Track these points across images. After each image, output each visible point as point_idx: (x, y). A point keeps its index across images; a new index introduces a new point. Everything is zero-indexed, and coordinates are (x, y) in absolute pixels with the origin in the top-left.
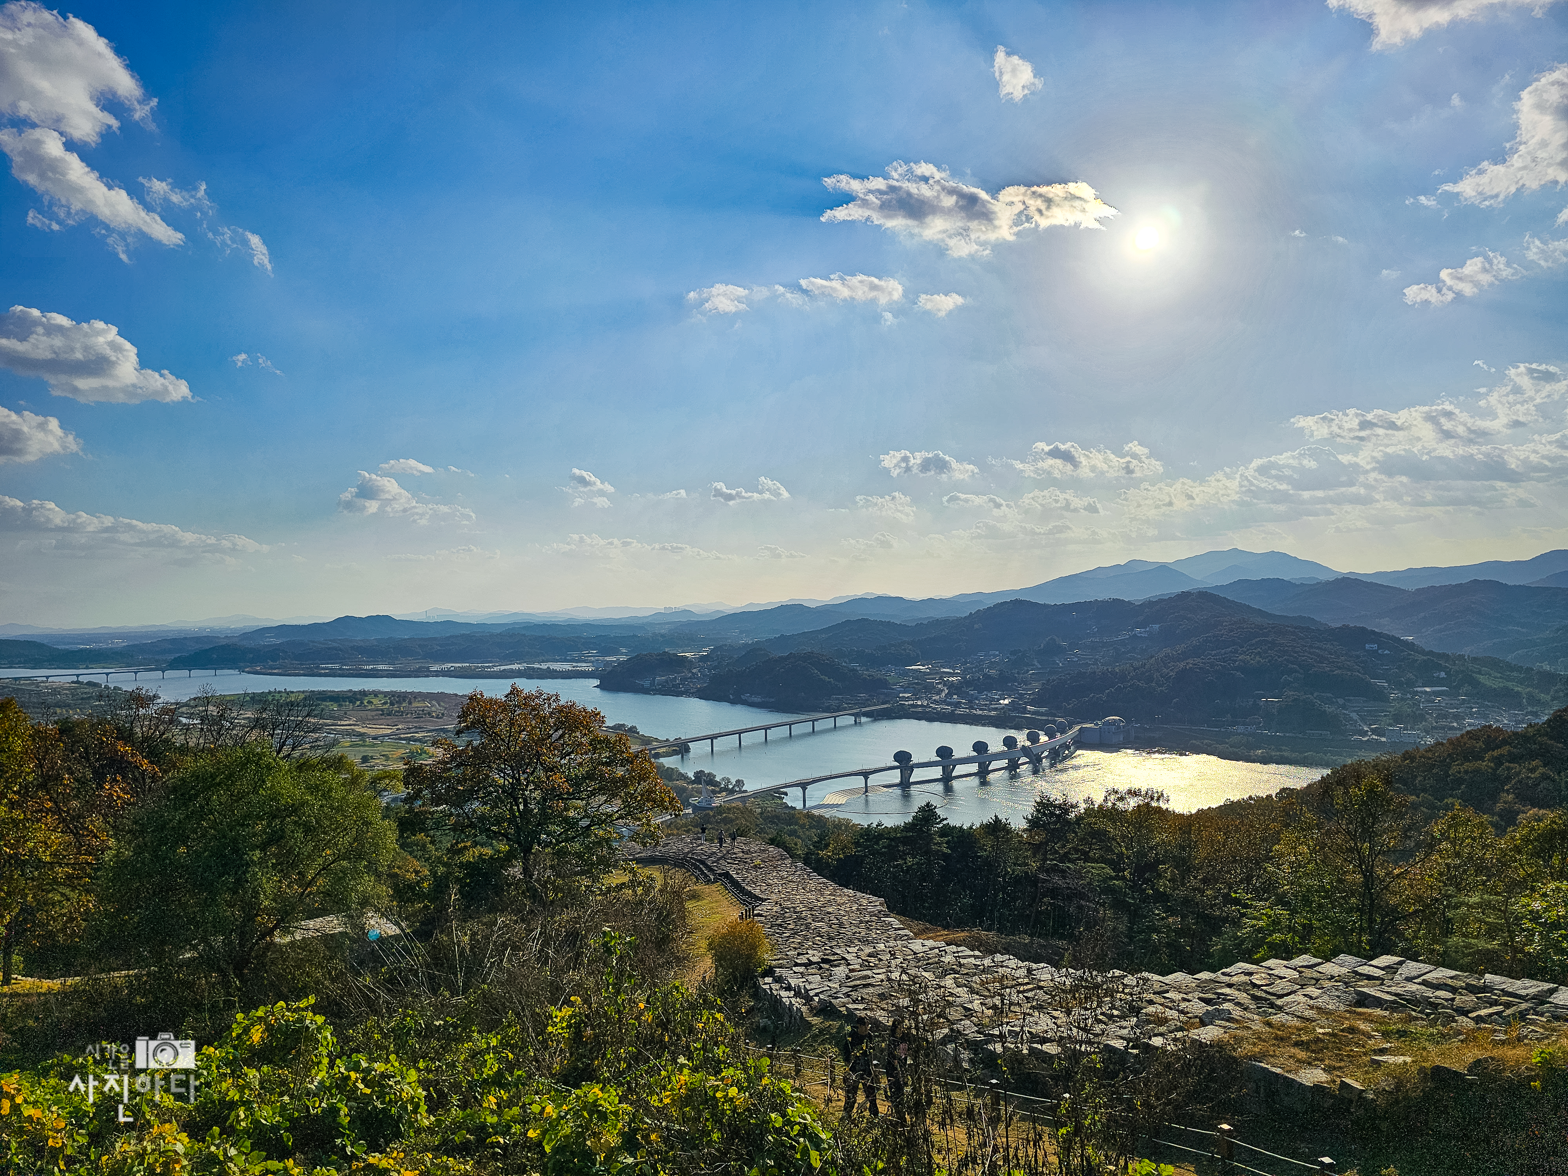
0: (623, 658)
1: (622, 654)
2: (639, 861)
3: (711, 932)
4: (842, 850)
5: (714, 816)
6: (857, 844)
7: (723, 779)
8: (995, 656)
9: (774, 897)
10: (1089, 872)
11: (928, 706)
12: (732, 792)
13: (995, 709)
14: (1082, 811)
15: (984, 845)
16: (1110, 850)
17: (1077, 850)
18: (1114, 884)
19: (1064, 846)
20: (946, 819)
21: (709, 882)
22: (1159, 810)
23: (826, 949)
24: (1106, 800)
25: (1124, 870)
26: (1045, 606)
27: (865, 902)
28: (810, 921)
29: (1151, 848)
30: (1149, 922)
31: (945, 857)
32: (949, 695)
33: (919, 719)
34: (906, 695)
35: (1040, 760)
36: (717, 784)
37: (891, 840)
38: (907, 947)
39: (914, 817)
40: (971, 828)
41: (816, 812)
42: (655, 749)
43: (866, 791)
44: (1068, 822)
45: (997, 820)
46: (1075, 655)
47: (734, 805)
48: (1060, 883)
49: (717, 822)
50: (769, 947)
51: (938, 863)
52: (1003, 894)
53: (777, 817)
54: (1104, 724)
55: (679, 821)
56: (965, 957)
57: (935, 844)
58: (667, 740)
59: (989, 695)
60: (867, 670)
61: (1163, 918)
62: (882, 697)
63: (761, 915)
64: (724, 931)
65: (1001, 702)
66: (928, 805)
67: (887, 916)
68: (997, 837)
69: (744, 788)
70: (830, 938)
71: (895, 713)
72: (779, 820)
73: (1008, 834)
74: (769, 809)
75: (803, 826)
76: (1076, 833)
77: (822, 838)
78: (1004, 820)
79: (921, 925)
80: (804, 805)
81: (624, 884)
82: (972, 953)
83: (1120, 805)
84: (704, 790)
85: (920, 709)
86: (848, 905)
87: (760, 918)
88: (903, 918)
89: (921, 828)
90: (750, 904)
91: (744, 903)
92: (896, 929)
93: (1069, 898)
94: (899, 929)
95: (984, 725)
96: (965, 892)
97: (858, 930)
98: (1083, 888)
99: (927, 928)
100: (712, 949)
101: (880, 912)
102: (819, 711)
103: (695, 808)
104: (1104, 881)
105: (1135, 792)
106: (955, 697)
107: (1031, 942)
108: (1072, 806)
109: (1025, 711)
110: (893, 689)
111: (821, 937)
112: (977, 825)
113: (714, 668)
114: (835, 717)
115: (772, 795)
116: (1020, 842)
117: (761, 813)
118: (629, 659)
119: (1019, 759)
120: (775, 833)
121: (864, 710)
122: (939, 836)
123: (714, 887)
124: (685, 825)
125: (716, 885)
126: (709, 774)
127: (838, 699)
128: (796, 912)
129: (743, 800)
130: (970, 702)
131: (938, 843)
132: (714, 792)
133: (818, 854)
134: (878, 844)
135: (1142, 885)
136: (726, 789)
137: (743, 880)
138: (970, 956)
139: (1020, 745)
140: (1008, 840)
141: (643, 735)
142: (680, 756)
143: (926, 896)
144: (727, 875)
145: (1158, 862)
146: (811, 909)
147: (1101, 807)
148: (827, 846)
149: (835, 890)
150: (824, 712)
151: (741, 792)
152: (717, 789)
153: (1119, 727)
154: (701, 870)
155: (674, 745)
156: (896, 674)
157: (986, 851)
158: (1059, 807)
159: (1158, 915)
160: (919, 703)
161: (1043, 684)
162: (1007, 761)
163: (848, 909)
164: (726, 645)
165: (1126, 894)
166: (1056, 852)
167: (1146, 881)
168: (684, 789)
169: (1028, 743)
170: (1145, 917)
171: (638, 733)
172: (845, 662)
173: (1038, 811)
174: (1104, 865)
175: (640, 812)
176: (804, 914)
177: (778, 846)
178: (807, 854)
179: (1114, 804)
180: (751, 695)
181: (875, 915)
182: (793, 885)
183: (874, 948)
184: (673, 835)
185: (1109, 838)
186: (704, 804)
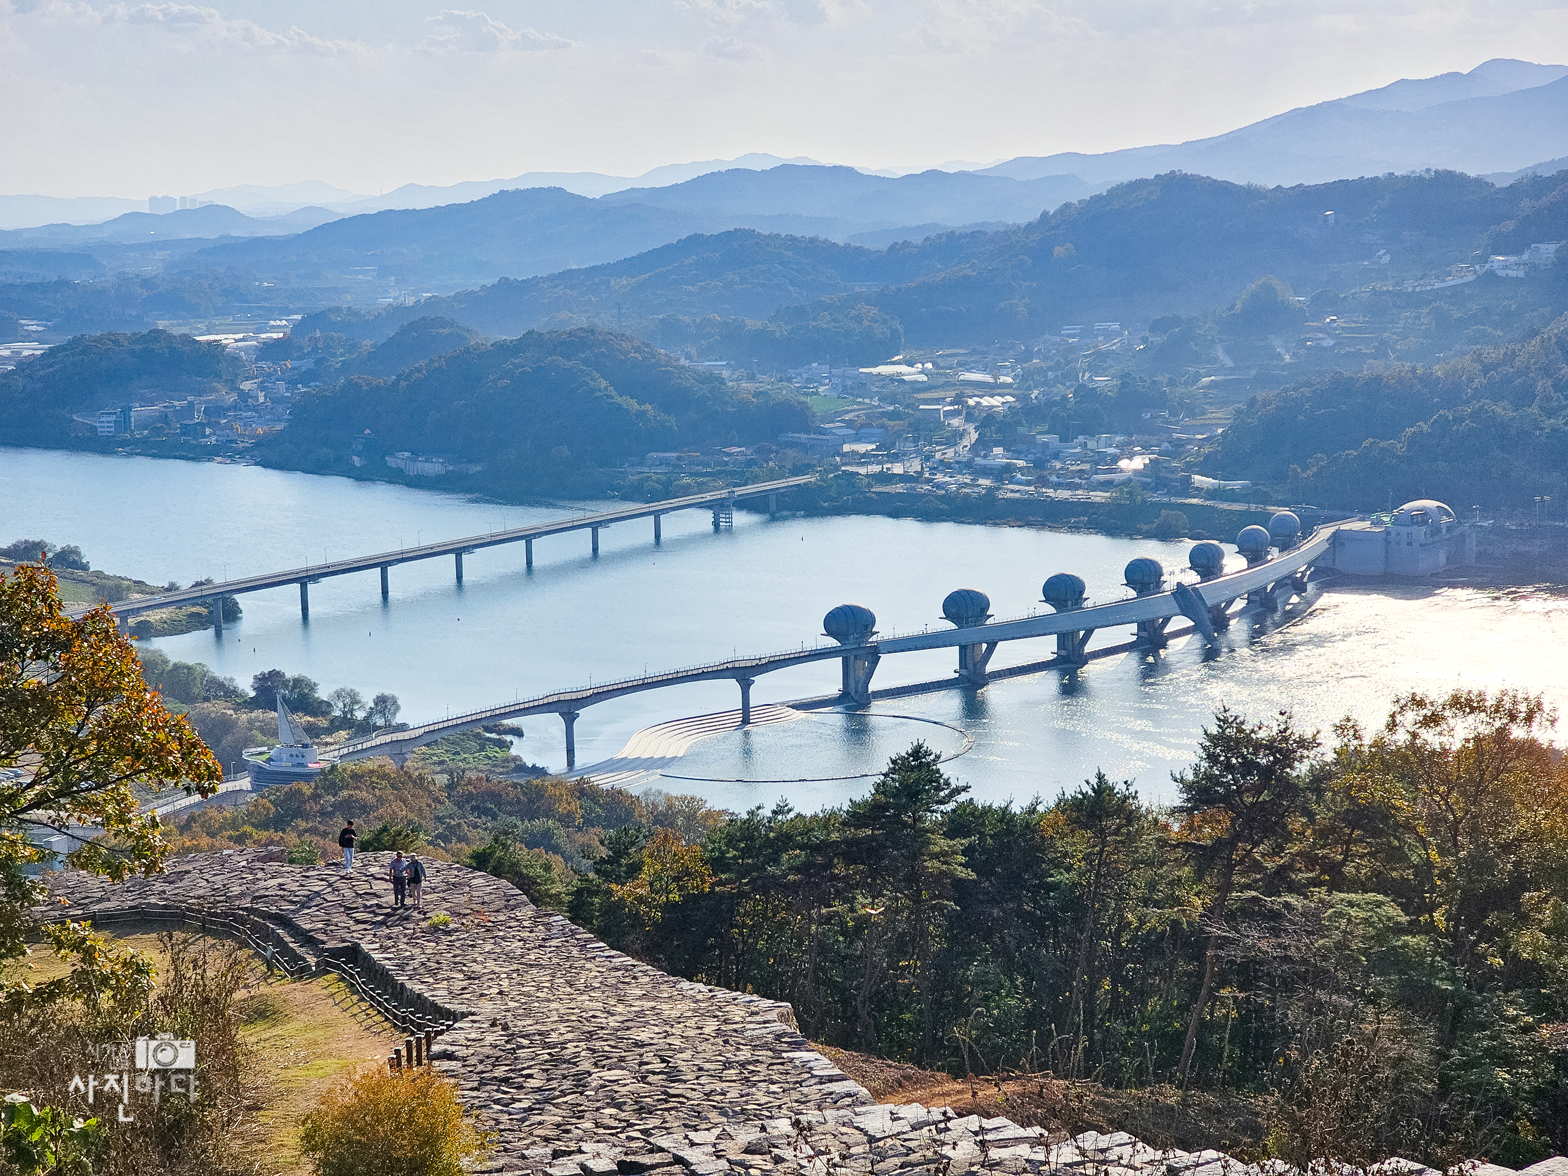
0: (30, 349)
1: (28, 337)
2: (99, 922)
3: (313, 1104)
4: (676, 879)
5: (316, 797)
6: (718, 864)
7: (339, 695)
8: (1109, 335)
9: (487, 1008)
10: (1341, 915)
11: (917, 478)
12: (365, 728)
13: (1107, 485)
14: (1330, 757)
15: (1065, 855)
16: (1397, 856)
17: (1311, 860)
18: (1406, 945)
19: (1278, 850)
20: (965, 789)
21: (301, 972)
22: (1530, 749)
23: (630, 1139)
24: (1392, 726)
25: (1432, 908)
26: (1250, 193)
27: (737, 1013)
28: (586, 1066)
29: (1506, 848)
30: (1492, 1038)
31: (960, 888)
32: (982, 445)
33: (895, 514)
34: (862, 448)
35: (1221, 623)
36: (319, 708)
37: (816, 849)
38: (849, 1124)
39: (877, 787)
40: (1032, 810)
41: (603, 781)
42: (137, 611)
43: (746, 721)
44: (1290, 788)
45: (1102, 789)
46: (1327, 330)
47: (370, 765)
48: (1264, 945)
49: (323, 813)
50: (471, 1137)
51: (941, 908)
52: (1114, 983)
53: (495, 796)
54: (1396, 521)
55: (213, 813)
56: (1003, 1144)
57: (935, 856)
58: (172, 588)
59: (1091, 444)
60: (752, 378)
61: (1526, 1029)
62: (791, 453)
63: (450, 1056)
64: (348, 1100)
65: (1124, 464)
66: (917, 752)
67: (797, 1046)
68: (1101, 833)
69: (399, 719)
70: (642, 1110)
71: (830, 499)
72: (498, 804)
73: (1129, 822)
74: (473, 775)
75: (566, 820)
76: (1311, 815)
77: (619, 850)
78: (1120, 787)
79: (891, 1070)
80: (571, 762)
81: (59, 983)
82: (1021, 1132)
83: (1431, 738)
84: (283, 727)
85: (900, 488)
86: (691, 1023)
87: (446, 1065)
88: (843, 1054)
89: (897, 816)
90: (420, 1027)
91: (403, 1025)
92: (822, 1080)
93: (1287, 985)
94: (831, 1079)
95: (1075, 529)
96: (1012, 980)
97: (719, 1086)
98: (1325, 958)
99: (908, 1078)
100: (314, 1149)
101: (779, 1037)
102: (612, 498)
103: (262, 777)
104: (1380, 937)
105: (1469, 701)
106: (998, 450)
107: (1185, 1103)
108: (1302, 743)
109: (1187, 488)
110: (823, 432)
111: (619, 1106)
112: (1049, 801)
113: (307, 377)
114: (657, 514)
115: (478, 736)
116: (1162, 843)
117: (450, 787)
118: (51, 353)
119: (1167, 620)
120: (489, 839)
121: (740, 491)
122: (946, 835)
123: (318, 987)
124: (233, 824)
125: (322, 981)
126: (298, 682)
127: (662, 462)
128: (546, 1046)
129: (398, 749)
130: (1039, 464)
131: (944, 854)
132: (312, 731)
133: (609, 893)
134: (776, 861)
135: (1476, 943)
136: (346, 722)
137: (401, 967)
138: (1018, 1141)
139: (1170, 582)
140: (1131, 838)
141: (99, 574)
142: (211, 631)
143: (907, 993)
144: (353, 954)
145: (1520, 883)
146: (590, 1036)
147: (1379, 744)
148: (635, 869)
149: (656, 985)
150: (625, 498)
151: (389, 728)
152: (323, 723)
153: (1436, 530)
154: (279, 942)
155: (193, 601)
156: (834, 387)
157: (1069, 869)
158: (1270, 747)
159: (1514, 1019)
160: (898, 469)
161: (1239, 412)
162: (1134, 628)
163: (691, 1033)
164: (338, 310)
165: (1434, 971)
166: (1257, 866)
167: (1488, 934)
168: (226, 725)
169: (1191, 578)
170: (1483, 1026)
171: (85, 567)
172: (688, 357)
173: (1212, 758)
174: (1380, 897)
175: (98, 787)
176: (571, 1049)
177: (497, 872)
178: (579, 893)
179: (1415, 735)
180: (415, 453)
181: (765, 1046)
182: (543, 977)
183: (763, 1129)
184: (197, 849)
185: (1397, 824)
186: (286, 765)
